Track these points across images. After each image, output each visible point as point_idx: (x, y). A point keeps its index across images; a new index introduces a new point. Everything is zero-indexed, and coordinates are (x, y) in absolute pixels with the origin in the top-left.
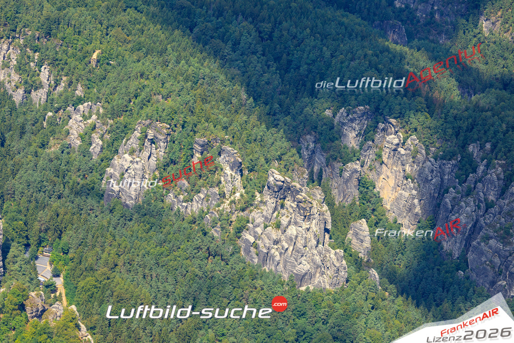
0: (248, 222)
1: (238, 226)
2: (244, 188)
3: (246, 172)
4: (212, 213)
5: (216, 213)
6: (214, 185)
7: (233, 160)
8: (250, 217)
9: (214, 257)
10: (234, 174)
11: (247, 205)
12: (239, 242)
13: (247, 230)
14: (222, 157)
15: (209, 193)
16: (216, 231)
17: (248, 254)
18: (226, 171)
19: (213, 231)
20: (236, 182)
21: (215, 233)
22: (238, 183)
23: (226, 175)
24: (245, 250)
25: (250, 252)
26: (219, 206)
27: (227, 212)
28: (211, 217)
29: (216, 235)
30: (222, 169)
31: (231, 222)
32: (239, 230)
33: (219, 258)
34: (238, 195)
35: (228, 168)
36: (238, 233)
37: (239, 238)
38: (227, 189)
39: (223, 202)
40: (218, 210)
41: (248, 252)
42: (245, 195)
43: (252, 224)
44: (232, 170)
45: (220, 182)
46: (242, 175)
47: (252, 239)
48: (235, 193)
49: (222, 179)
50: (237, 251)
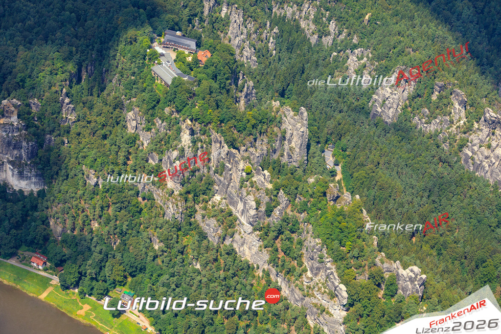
0: (468, 141)
1: (461, 144)
2: (466, 118)
3: (468, 107)
4: (444, 133)
5: (447, 134)
6: (447, 114)
7: (461, 99)
8: (470, 138)
9: (444, 163)
10: (460, 108)
11: (468, 130)
12: (460, 154)
13: (467, 147)
14: (453, 96)
15: (443, 119)
16: (446, 145)
17: (467, 163)
18: (455, 106)
19: (443, 145)
20: (461, 114)
21: (445, 147)
22: (463, 114)
23: (455, 109)
24: (465, 160)
25: (468, 162)
26: (449, 129)
27: (454, 133)
28: (443, 136)
29: (445, 148)
30: (453, 105)
31: (456, 140)
32: (461, 147)
33: (447, 164)
34: (462, 122)
35: (457, 104)
36: (461, 148)
37: (461, 152)
38: (455, 118)
39: (451, 127)
40: (449, 132)
41: (466, 162)
42: (467, 123)
43: (471, 143)
44: (460, 106)
45: (451, 113)
46: (465, 109)
47: (470, 154)
48: (460, 121)
49: (453, 111)
50: (459, 160)
